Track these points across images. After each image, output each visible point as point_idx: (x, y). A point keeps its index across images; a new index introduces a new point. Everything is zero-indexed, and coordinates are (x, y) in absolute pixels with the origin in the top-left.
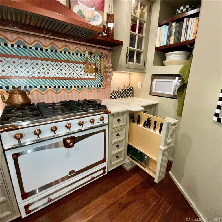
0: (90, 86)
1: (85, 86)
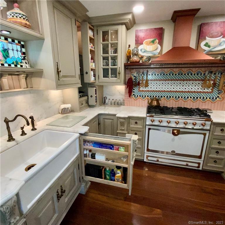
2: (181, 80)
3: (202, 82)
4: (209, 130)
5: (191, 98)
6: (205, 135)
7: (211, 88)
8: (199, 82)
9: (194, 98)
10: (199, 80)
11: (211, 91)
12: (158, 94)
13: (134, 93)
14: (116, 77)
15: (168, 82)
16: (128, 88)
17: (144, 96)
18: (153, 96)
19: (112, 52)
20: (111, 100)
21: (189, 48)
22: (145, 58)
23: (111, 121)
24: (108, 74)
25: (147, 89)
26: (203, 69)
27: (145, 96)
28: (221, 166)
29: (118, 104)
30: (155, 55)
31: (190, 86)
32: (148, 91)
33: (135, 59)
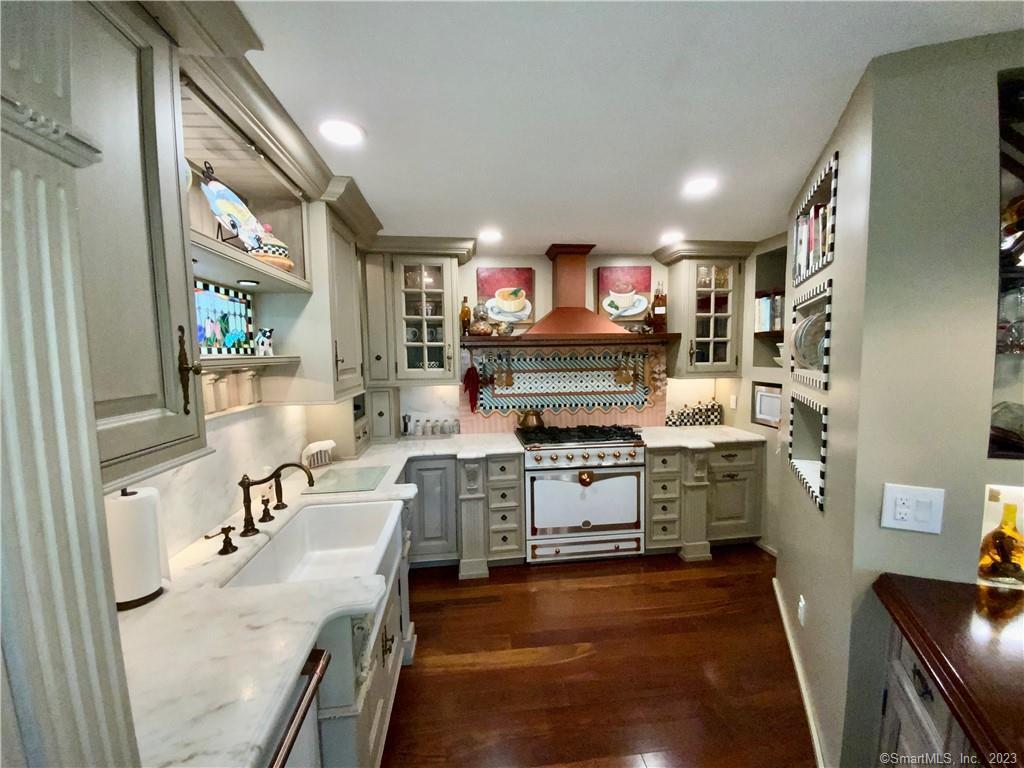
0: (624, 404)
1: (616, 404)
2: (576, 370)
3: (615, 373)
4: (643, 465)
5: (599, 404)
6: (638, 475)
7: (632, 383)
8: (610, 373)
9: (605, 404)
10: (608, 369)
11: (632, 389)
12: (536, 401)
13: (481, 402)
14: (443, 367)
15: (553, 374)
16: (468, 392)
17: (505, 407)
18: (526, 407)
19: (430, 312)
20: (423, 421)
21: (585, 310)
22: (503, 327)
23: (440, 472)
24: (422, 360)
25: (510, 391)
26: (613, 348)
27: (508, 407)
28: (676, 536)
29: (442, 431)
30: (521, 320)
31: (595, 381)
32: (513, 395)
33: (482, 327)
